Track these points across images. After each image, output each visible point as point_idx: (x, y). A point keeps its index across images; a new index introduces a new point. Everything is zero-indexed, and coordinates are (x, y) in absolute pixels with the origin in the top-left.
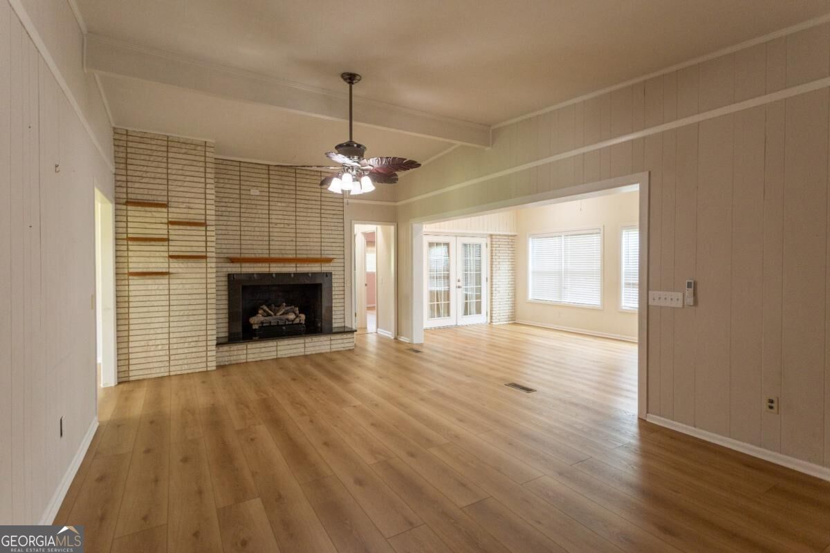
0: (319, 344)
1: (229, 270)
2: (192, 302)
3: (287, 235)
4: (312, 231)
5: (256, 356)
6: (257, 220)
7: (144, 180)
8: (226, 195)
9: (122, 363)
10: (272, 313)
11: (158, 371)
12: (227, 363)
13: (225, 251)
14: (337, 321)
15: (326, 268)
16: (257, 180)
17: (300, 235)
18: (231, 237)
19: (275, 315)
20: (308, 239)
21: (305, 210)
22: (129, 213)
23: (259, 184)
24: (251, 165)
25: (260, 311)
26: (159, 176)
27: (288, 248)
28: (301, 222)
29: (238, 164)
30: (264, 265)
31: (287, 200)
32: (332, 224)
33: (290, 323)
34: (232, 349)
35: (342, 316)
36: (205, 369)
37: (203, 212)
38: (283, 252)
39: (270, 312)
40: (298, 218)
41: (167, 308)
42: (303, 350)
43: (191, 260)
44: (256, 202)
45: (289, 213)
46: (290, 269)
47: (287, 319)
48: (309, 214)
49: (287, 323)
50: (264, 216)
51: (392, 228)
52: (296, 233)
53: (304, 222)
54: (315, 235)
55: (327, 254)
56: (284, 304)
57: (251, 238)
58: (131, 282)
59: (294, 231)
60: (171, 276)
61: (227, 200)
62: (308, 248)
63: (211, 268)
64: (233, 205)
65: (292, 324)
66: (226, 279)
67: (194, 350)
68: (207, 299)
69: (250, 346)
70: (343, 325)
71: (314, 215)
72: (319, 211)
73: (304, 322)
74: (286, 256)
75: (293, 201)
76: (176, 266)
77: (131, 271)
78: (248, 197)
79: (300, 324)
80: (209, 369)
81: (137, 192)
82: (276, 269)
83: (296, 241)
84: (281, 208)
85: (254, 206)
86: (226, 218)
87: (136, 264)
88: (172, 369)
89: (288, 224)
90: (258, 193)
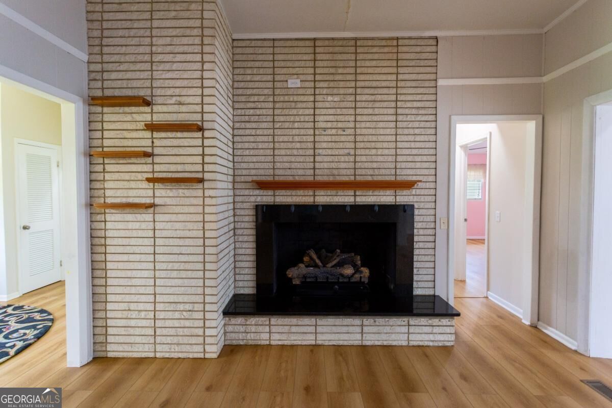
0: (388, 329)
1: (259, 199)
2: (184, 250)
3: (341, 145)
4: (381, 138)
5: (284, 337)
6: (296, 125)
7: (122, 67)
8: (255, 91)
9: (98, 330)
10: (320, 264)
11: (141, 349)
12: (242, 343)
13: (253, 172)
14: (421, 284)
15: (403, 198)
16: (297, 64)
17: (362, 145)
18: (261, 152)
19: (324, 266)
20: (374, 152)
21: (370, 105)
22: (106, 118)
23: (300, 71)
24: (289, 43)
25: (306, 259)
26: (140, 58)
27: (343, 165)
28: (363, 125)
29: (271, 44)
30: (306, 192)
31: (342, 91)
32: (416, 125)
33: (346, 280)
34: (248, 323)
35: (431, 278)
36: (201, 356)
37: (198, 108)
38: (335, 172)
39: (318, 261)
40: (358, 118)
41: (151, 258)
42: (359, 336)
43: (183, 185)
44: (296, 98)
45: (345, 111)
46: (345, 198)
47: (342, 275)
48: (377, 111)
49: (341, 280)
50: (307, 118)
51: (530, 127)
52: (355, 142)
53: (368, 125)
54: (385, 145)
55: (406, 175)
56: (338, 251)
57: (289, 152)
58: (108, 217)
59: (352, 138)
60: (158, 209)
61: (256, 98)
62: (375, 165)
63: (210, 197)
64: (264, 105)
65: (349, 282)
66: (252, 212)
67: (187, 323)
68: (204, 246)
69: (274, 320)
70: (431, 292)
71: (385, 111)
72: (393, 105)
73: (366, 281)
74: (338, 178)
75: (351, 91)
76: (163, 194)
77: (109, 201)
78: (284, 92)
79: (360, 283)
80: (207, 356)
81: (116, 86)
82: (324, 198)
83: (355, 155)
84: (333, 104)
85: (293, 105)
86: (254, 125)
87: (114, 191)
88: (159, 348)
89: (343, 129)
90: (298, 84)
